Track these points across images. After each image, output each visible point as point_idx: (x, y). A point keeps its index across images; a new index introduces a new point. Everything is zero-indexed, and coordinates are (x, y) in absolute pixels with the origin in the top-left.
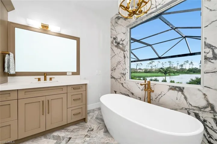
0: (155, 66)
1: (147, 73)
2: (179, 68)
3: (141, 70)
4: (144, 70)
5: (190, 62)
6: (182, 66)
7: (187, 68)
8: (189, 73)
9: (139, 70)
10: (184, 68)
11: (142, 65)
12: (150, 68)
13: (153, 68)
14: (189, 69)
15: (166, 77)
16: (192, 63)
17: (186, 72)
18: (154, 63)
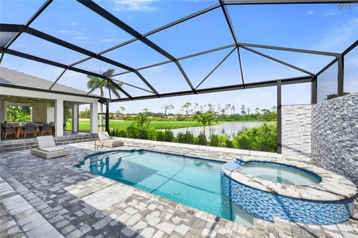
0: (192, 110)
1: (181, 120)
2: (220, 113)
3: (172, 117)
4: (177, 117)
5: (231, 107)
6: (223, 111)
7: (229, 114)
8: (230, 121)
9: (170, 117)
10: (226, 114)
11: (173, 108)
12: (185, 113)
13: (190, 113)
14: (231, 115)
15: (205, 127)
16: (233, 107)
17: (228, 119)
18: (190, 105)
